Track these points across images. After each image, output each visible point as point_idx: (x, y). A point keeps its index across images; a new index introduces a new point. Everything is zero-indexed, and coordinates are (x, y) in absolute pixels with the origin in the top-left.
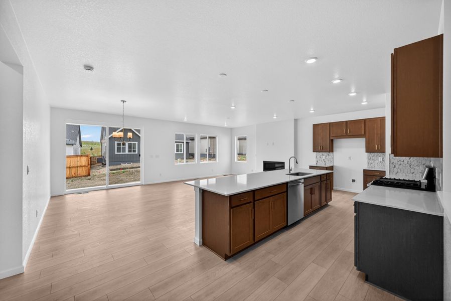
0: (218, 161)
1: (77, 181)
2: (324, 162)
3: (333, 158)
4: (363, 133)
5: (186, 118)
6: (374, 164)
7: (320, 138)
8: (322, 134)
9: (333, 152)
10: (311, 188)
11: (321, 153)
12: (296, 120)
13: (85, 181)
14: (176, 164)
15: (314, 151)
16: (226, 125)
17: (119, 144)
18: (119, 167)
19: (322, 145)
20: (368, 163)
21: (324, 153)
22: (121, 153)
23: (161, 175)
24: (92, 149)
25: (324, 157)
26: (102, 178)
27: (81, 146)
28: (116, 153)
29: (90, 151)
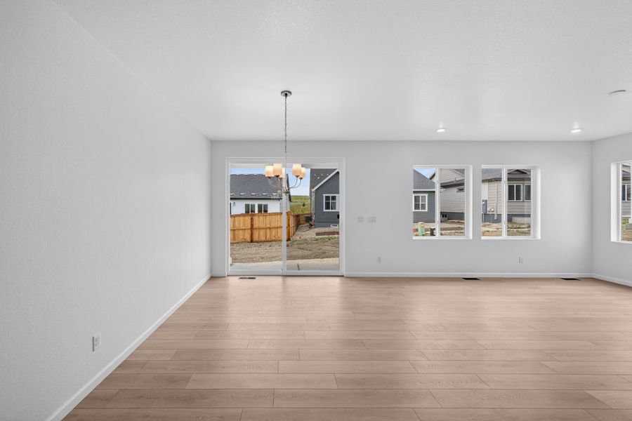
0: (539, 237)
14: (414, 238)
16: (576, 131)
17: (327, 198)
18: (327, 230)
22: (330, 210)
23: (380, 259)
24: (304, 205)
26: (301, 246)
27: (290, 201)
28: (325, 210)
29: (302, 207)
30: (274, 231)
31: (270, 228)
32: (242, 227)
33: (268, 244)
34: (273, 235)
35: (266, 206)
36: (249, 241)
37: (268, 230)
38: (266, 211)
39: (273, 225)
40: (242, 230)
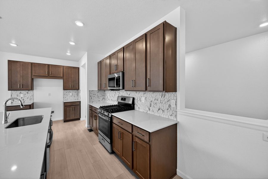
3: (33, 95)
4: (62, 76)
6: (67, 97)
7: (19, 76)
8: (22, 72)
15: (10, 89)
19: (21, 83)
20: (63, 98)
21: (22, 92)
25: (22, 95)
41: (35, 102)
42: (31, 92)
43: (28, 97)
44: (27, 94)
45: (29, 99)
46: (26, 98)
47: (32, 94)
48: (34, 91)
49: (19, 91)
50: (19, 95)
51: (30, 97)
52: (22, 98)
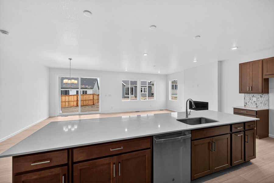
0: (155, 99)
1: (87, 108)
2: (254, 104)
5: (126, 69)
7: (248, 78)
8: (251, 73)
9: (268, 93)
10: (209, 143)
11: (251, 95)
12: (220, 63)
13: (90, 108)
14: (123, 101)
15: (241, 91)
19: (251, 85)
21: (255, 95)
23: (112, 107)
25: (255, 99)
30: (87, 102)
31: (85, 100)
32: (72, 100)
33: (84, 107)
34: (87, 103)
35: (86, 91)
36: (76, 105)
37: (85, 101)
38: (86, 93)
39: (87, 99)
40: (73, 101)
41: (270, 110)
42: (265, 96)
43: (261, 101)
44: (260, 98)
45: (262, 104)
46: (259, 102)
47: (267, 99)
48: (270, 94)
49: (252, 95)
50: (252, 98)
51: (264, 102)
52: (255, 102)
